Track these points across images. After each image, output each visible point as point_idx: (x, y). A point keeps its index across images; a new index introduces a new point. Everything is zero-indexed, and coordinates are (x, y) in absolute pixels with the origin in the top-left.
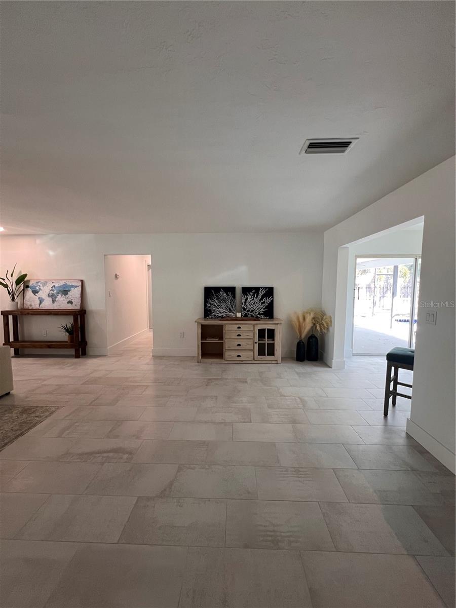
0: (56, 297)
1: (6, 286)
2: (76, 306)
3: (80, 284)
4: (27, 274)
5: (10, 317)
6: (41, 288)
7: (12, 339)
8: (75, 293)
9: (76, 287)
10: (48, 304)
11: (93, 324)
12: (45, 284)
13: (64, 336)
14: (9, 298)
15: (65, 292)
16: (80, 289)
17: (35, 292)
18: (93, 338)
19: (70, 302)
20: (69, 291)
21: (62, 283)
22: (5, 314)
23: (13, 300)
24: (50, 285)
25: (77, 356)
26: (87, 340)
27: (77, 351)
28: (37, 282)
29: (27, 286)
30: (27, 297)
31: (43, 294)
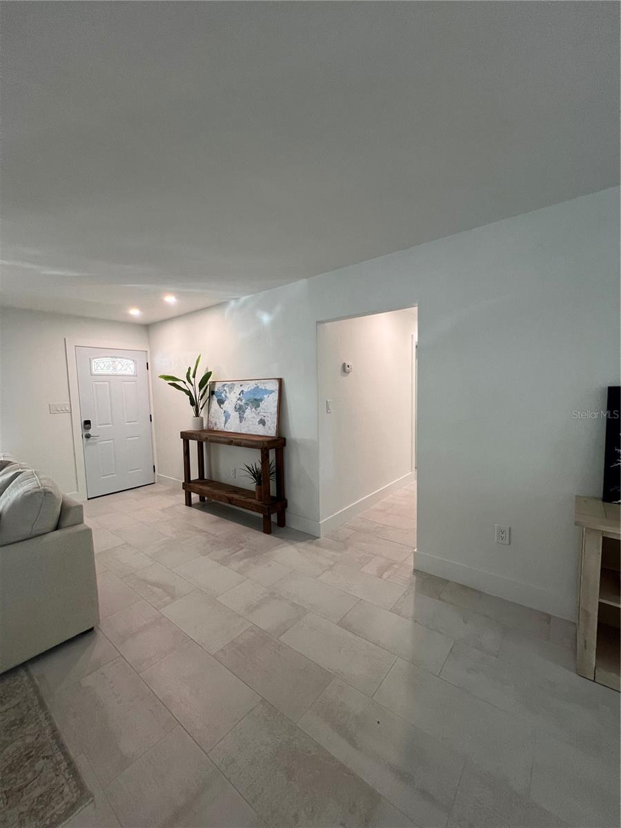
0: (244, 412)
1: (189, 393)
2: (270, 431)
3: (274, 386)
4: (211, 373)
5: (193, 445)
6: (228, 395)
8: (270, 403)
9: (272, 392)
10: (233, 426)
11: (296, 465)
12: (231, 388)
13: (249, 483)
14: (192, 410)
15: (256, 403)
16: (275, 396)
17: (221, 402)
18: (297, 497)
19: (262, 422)
20: (261, 400)
21: (252, 385)
22: (186, 437)
23: (197, 415)
24: (237, 390)
25: (267, 530)
26: (287, 496)
27: (267, 518)
28: (224, 386)
29: (212, 393)
30: (212, 410)
31: (229, 406)
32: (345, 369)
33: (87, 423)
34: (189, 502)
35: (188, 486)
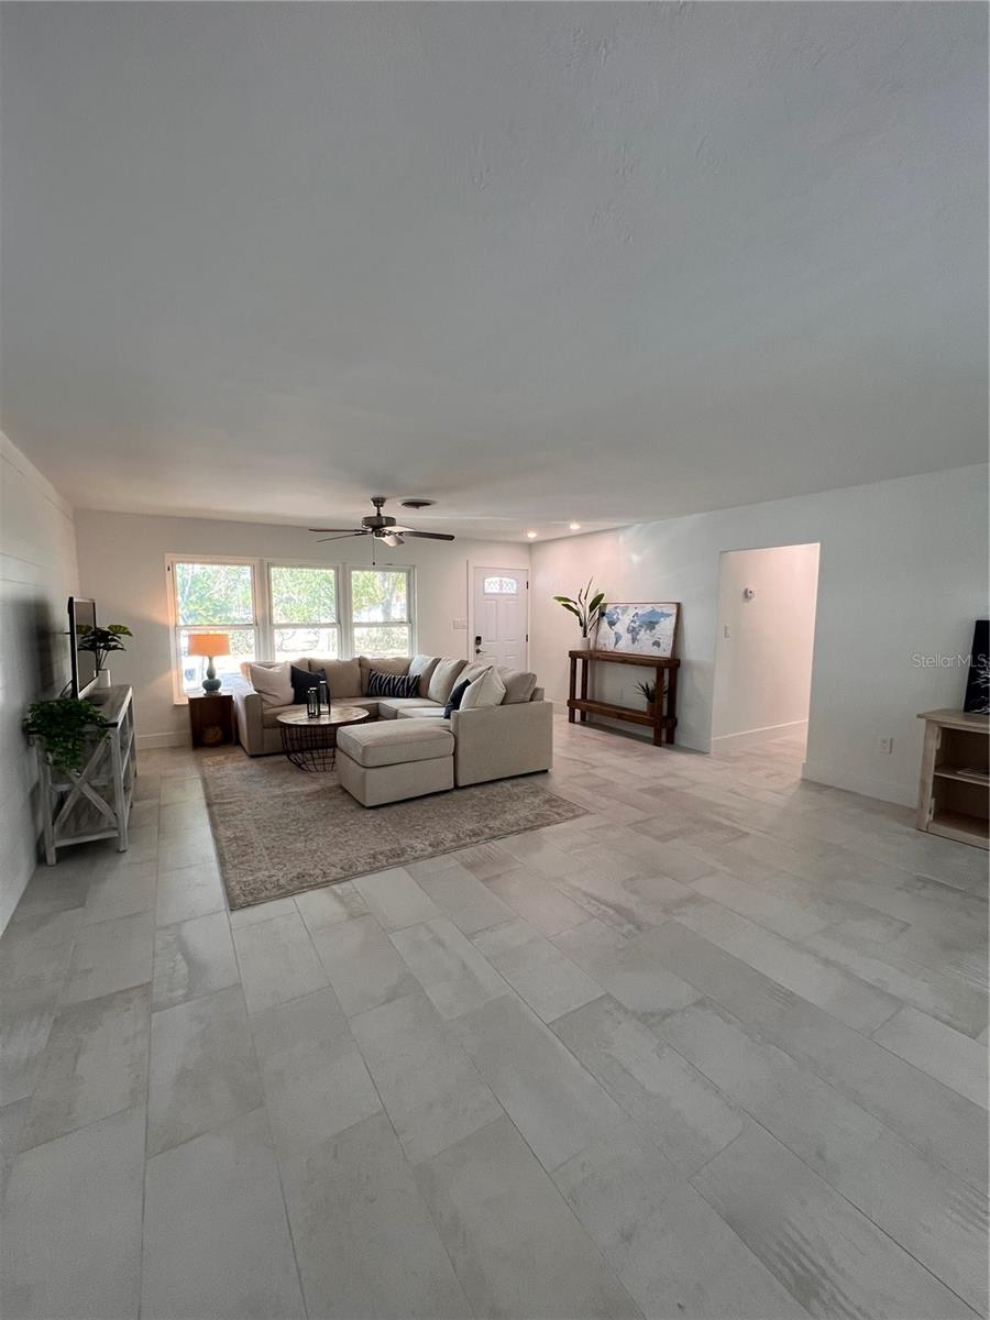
0: (637, 634)
1: (577, 613)
2: (664, 652)
3: (674, 611)
4: (603, 595)
5: (579, 662)
6: (620, 617)
7: (578, 696)
8: (667, 626)
9: (669, 615)
10: (625, 646)
11: (689, 686)
12: (625, 611)
13: (640, 703)
14: (580, 630)
15: (651, 625)
16: (673, 620)
17: (612, 624)
18: (688, 715)
19: (656, 644)
20: (657, 623)
21: (648, 608)
22: (574, 655)
23: (585, 636)
24: (631, 612)
25: (657, 743)
26: (678, 715)
27: (658, 733)
28: (616, 608)
29: (602, 614)
30: (601, 631)
31: (620, 628)
32: (747, 595)
33: (478, 639)
34: (572, 720)
35: (572, 703)
